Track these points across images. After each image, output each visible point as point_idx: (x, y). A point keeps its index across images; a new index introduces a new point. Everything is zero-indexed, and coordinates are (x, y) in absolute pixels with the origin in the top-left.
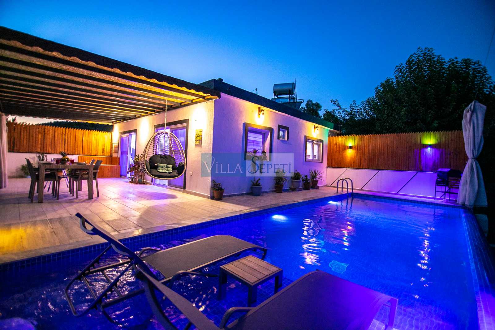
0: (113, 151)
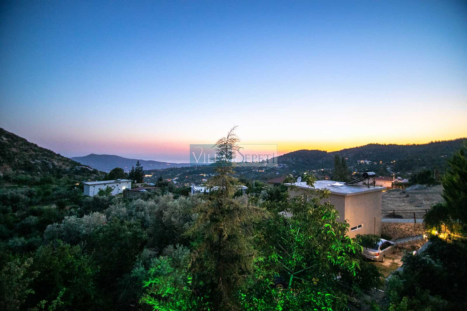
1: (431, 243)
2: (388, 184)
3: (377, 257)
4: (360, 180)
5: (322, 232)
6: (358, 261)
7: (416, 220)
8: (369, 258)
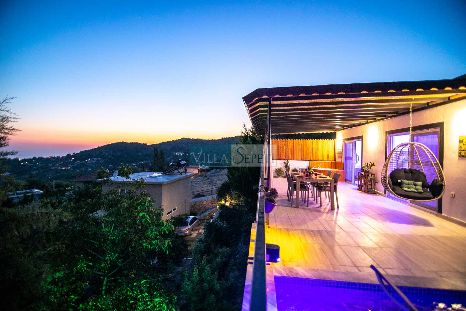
0: (337, 157)
1: (221, 211)
2: (196, 171)
3: (188, 232)
4: (175, 169)
5: (138, 222)
6: (170, 240)
7: (213, 196)
8: (181, 235)
